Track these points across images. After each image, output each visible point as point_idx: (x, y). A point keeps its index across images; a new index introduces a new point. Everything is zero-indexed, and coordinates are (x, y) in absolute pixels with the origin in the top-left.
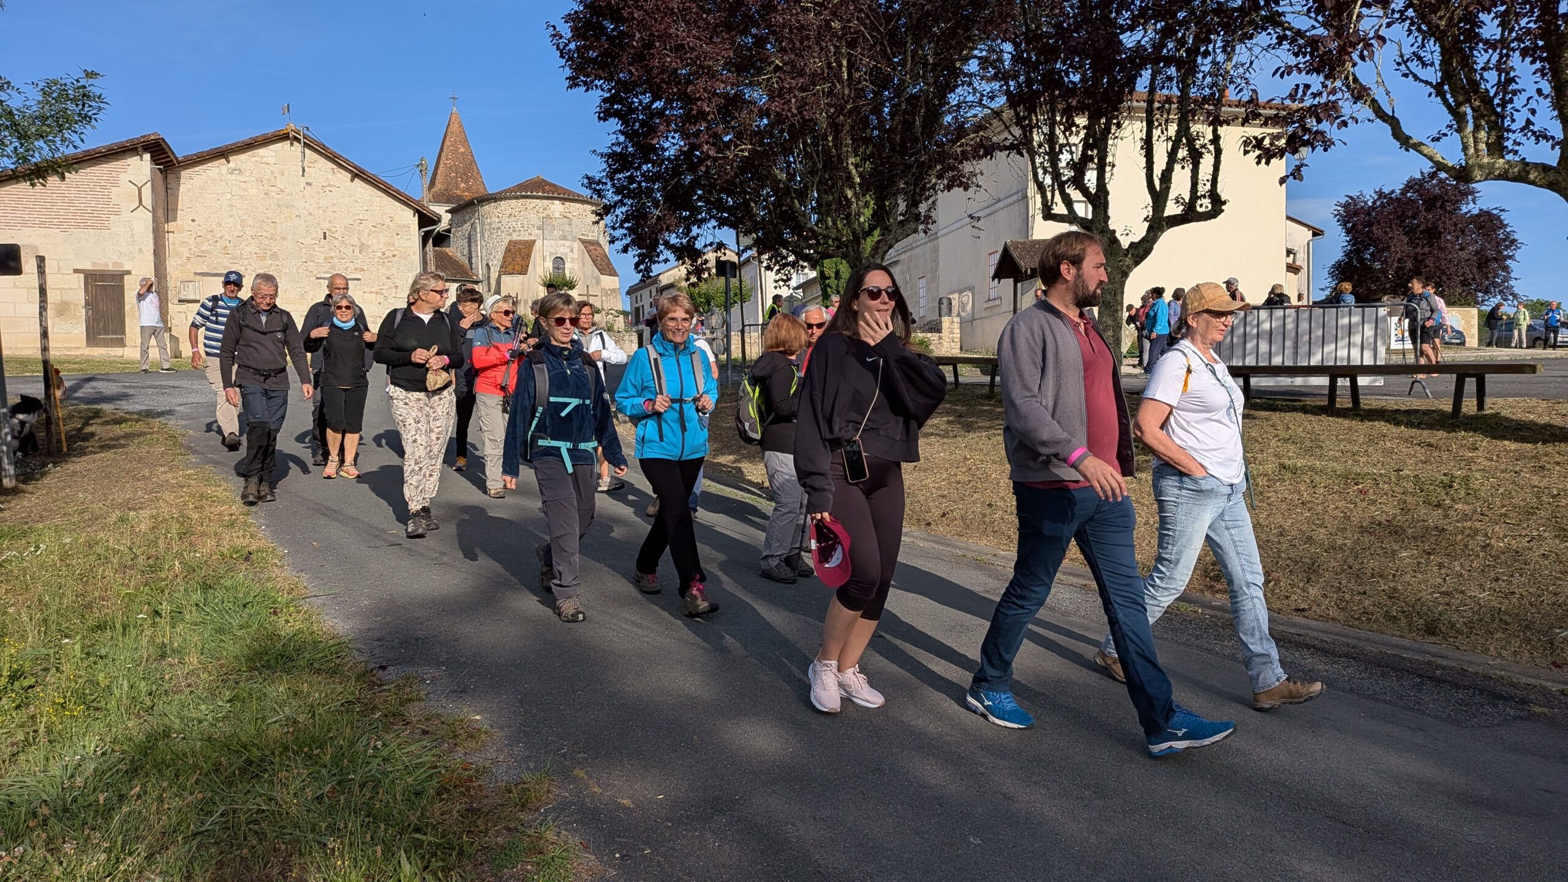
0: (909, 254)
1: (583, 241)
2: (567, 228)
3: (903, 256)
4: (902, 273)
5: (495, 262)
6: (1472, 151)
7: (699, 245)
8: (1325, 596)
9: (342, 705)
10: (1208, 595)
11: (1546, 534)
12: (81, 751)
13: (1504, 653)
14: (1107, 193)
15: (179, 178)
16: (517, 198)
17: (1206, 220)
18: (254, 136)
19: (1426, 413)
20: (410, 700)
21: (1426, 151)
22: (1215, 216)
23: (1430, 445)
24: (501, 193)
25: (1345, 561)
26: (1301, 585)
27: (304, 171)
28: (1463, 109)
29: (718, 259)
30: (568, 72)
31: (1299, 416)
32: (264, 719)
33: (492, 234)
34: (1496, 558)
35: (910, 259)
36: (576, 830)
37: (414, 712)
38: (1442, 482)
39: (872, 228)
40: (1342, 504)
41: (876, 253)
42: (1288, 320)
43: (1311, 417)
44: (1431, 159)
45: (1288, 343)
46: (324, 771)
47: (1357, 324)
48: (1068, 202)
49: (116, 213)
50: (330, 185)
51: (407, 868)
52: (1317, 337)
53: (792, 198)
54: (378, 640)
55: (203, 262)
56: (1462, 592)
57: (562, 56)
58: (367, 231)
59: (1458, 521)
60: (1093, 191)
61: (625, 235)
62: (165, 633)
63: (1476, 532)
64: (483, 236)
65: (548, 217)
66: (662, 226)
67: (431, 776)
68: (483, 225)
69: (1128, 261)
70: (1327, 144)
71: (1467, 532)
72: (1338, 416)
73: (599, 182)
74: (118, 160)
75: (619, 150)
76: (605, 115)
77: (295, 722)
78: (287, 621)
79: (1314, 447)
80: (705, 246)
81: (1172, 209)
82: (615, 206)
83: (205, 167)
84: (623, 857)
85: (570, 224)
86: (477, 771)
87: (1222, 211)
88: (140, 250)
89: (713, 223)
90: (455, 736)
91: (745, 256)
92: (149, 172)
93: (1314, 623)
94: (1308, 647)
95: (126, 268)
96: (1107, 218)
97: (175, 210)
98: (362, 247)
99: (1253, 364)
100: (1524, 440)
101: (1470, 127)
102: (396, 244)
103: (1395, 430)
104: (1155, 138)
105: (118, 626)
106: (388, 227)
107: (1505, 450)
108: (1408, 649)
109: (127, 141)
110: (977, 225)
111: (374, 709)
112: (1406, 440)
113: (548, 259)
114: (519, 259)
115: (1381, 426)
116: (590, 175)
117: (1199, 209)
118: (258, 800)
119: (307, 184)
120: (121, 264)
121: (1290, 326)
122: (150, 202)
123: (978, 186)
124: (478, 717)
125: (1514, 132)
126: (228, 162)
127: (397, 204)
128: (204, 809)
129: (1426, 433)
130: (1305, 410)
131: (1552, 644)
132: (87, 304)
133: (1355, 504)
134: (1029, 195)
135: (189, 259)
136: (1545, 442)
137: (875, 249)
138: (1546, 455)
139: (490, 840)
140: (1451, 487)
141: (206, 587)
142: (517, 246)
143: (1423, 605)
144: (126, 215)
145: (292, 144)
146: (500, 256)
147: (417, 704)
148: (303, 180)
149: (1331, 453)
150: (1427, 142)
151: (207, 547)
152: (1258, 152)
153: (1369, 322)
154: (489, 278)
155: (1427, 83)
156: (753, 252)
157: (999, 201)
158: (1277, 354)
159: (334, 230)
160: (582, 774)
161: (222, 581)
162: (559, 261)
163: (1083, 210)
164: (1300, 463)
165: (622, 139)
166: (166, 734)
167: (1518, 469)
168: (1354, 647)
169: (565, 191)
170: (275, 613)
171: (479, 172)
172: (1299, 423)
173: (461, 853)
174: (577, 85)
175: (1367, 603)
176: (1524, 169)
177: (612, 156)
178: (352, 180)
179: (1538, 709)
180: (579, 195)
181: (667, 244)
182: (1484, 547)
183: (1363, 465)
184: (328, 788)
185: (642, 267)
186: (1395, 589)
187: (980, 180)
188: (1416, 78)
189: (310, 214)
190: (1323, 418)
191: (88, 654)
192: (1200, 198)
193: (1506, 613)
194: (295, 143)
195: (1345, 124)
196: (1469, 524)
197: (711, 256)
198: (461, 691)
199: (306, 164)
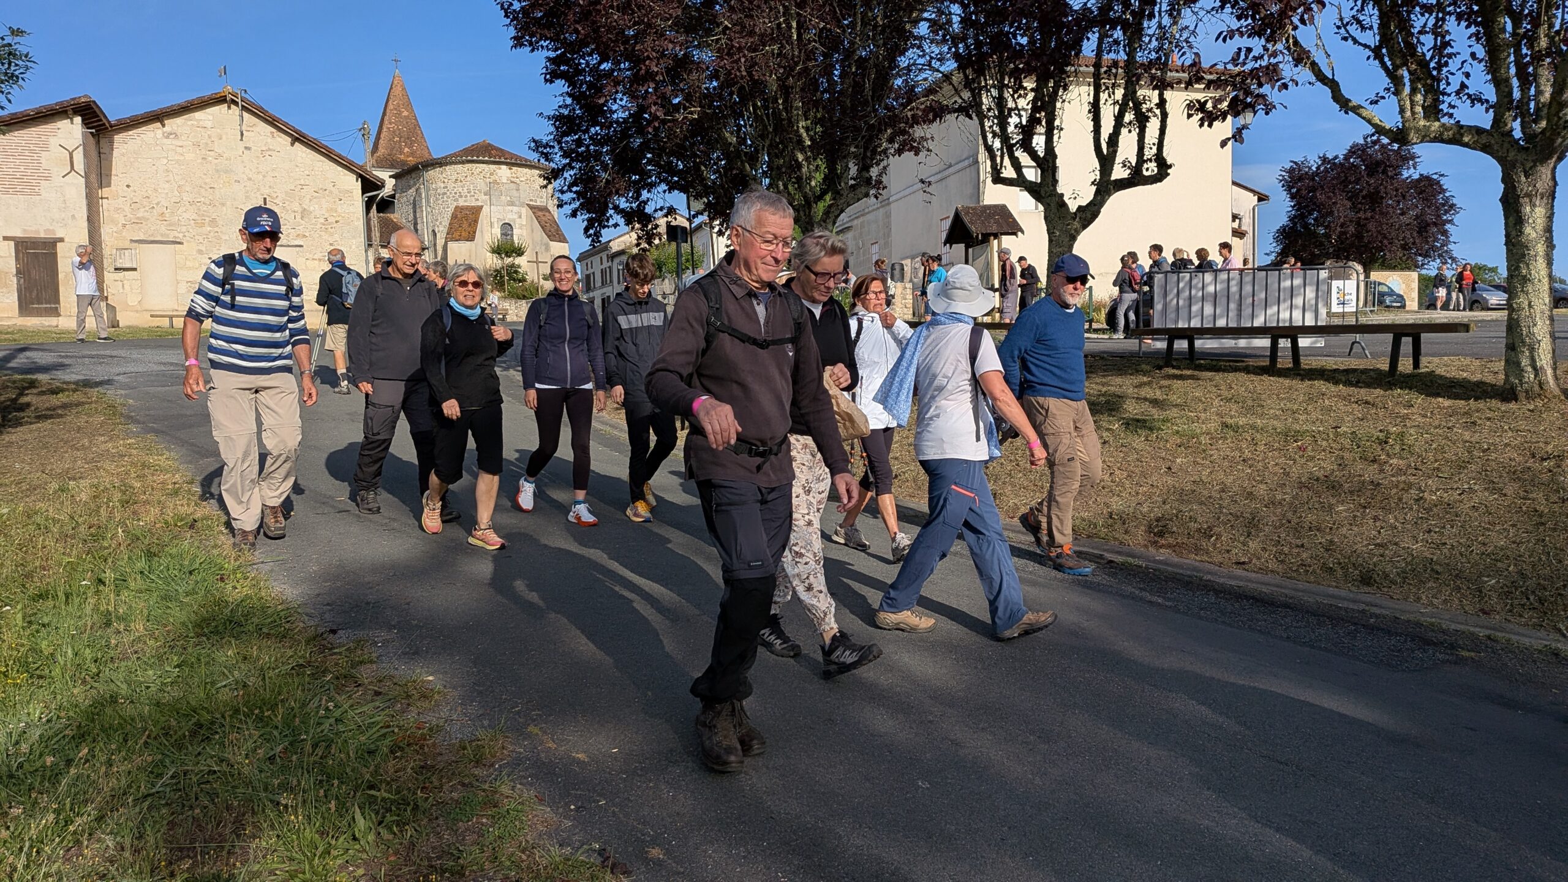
0: (861, 220)
1: (531, 207)
2: (515, 193)
3: (856, 222)
4: (855, 238)
5: (441, 229)
6: (1408, 114)
7: (649, 209)
8: (1264, 549)
9: (293, 668)
10: (1152, 550)
11: (1476, 487)
12: (25, 718)
13: (1435, 601)
14: (1055, 157)
15: (112, 142)
16: (463, 163)
17: (1152, 183)
18: (190, 99)
19: (1365, 371)
20: (361, 662)
21: (1365, 113)
22: (1160, 180)
23: (1367, 403)
24: (446, 157)
25: (1284, 515)
26: (1242, 539)
27: (242, 134)
28: (1400, 72)
29: (668, 224)
30: (512, 32)
31: (1242, 376)
32: (213, 683)
33: (437, 199)
34: (1428, 510)
35: (862, 225)
36: (531, 785)
37: (365, 673)
38: (1378, 438)
39: (824, 193)
40: (1282, 460)
41: (828, 217)
42: (1232, 283)
43: (1253, 377)
44: (1369, 121)
45: (1232, 306)
46: (275, 733)
47: (1299, 287)
48: (1017, 165)
49: (47, 179)
50: (269, 150)
51: (361, 822)
52: (1260, 300)
53: (742, 162)
54: (328, 604)
55: (140, 229)
56: (1396, 544)
57: (507, 16)
58: (308, 197)
59: (1393, 476)
60: (1041, 154)
61: (574, 199)
62: (109, 600)
63: (1410, 485)
64: (428, 201)
65: (495, 182)
66: (610, 190)
67: (384, 735)
68: (428, 190)
69: (1076, 224)
70: (1269, 108)
71: (1402, 486)
72: (1279, 376)
73: (547, 146)
74: (46, 123)
75: (566, 113)
76: (552, 76)
77: (245, 686)
78: (235, 588)
79: (1254, 406)
80: (656, 211)
81: (1119, 173)
82: (563, 169)
83: (139, 130)
84: (577, 809)
85: (518, 190)
86: (431, 729)
87: (1168, 174)
88: (73, 216)
89: (664, 187)
90: (408, 697)
91: (697, 221)
92: (80, 136)
93: (1254, 575)
94: (1247, 598)
95: (59, 235)
96: (1055, 182)
97: (109, 175)
98: (304, 213)
99: (1199, 326)
100: (1456, 397)
101: (1407, 90)
102: (339, 210)
103: (1333, 388)
104: (1102, 102)
105: (61, 595)
106: (331, 192)
107: (1439, 407)
108: (1345, 599)
109: (56, 104)
110: (928, 190)
111: (325, 672)
112: (1345, 399)
113: (496, 225)
114: (465, 225)
115: (1320, 385)
116: (537, 138)
117: (1145, 173)
118: (209, 761)
119: (246, 148)
120: (53, 232)
121: (1234, 289)
122: (82, 167)
123: (928, 150)
124: (431, 678)
125: (1449, 95)
126: (164, 126)
127: (340, 169)
128: (155, 772)
129: (1363, 391)
130: (1247, 370)
131: (1481, 592)
132: (19, 272)
133: (1295, 460)
134: (980, 160)
135: (124, 225)
136: (1476, 399)
137: (827, 213)
138: (1478, 412)
139: (443, 796)
140: (1386, 442)
141: (150, 555)
142: (464, 212)
143: (1358, 556)
144: (57, 180)
145: (229, 107)
146: (446, 222)
147: (369, 666)
148: (242, 145)
149: (1272, 411)
150: (1366, 104)
151: (150, 516)
152: (1200, 115)
153: (1310, 285)
154: (435, 245)
155: (1366, 46)
156: (704, 218)
157: (950, 166)
158: (1221, 316)
159: (275, 195)
160: (536, 730)
161: (166, 549)
162: (507, 228)
163: (1032, 174)
164: (1242, 421)
165: (569, 101)
166: (114, 699)
167: (1450, 425)
168: (1291, 598)
169: (512, 156)
170: (222, 580)
171: (423, 137)
172: (1241, 383)
173: (416, 808)
174: (522, 45)
175: (1304, 555)
176: (1459, 132)
177: (558, 118)
178: (292, 144)
179: (1465, 653)
180: (526, 160)
181: (616, 208)
182: (1417, 500)
183: (1302, 424)
184: (280, 748)
185: (591, 232)
186: (1331, 542)
187: (931, 145)
188: (1355, 41)
189: (250, 179)
190: (1265, 377)
191: (30, 622)
192: (1146, 161)
193: (1437, 563)
194: (232, 106)
195: (1285, 86)
196: (1403, 478)
197: (662, 222)
198: (413, 653)
199: (244, 128)
